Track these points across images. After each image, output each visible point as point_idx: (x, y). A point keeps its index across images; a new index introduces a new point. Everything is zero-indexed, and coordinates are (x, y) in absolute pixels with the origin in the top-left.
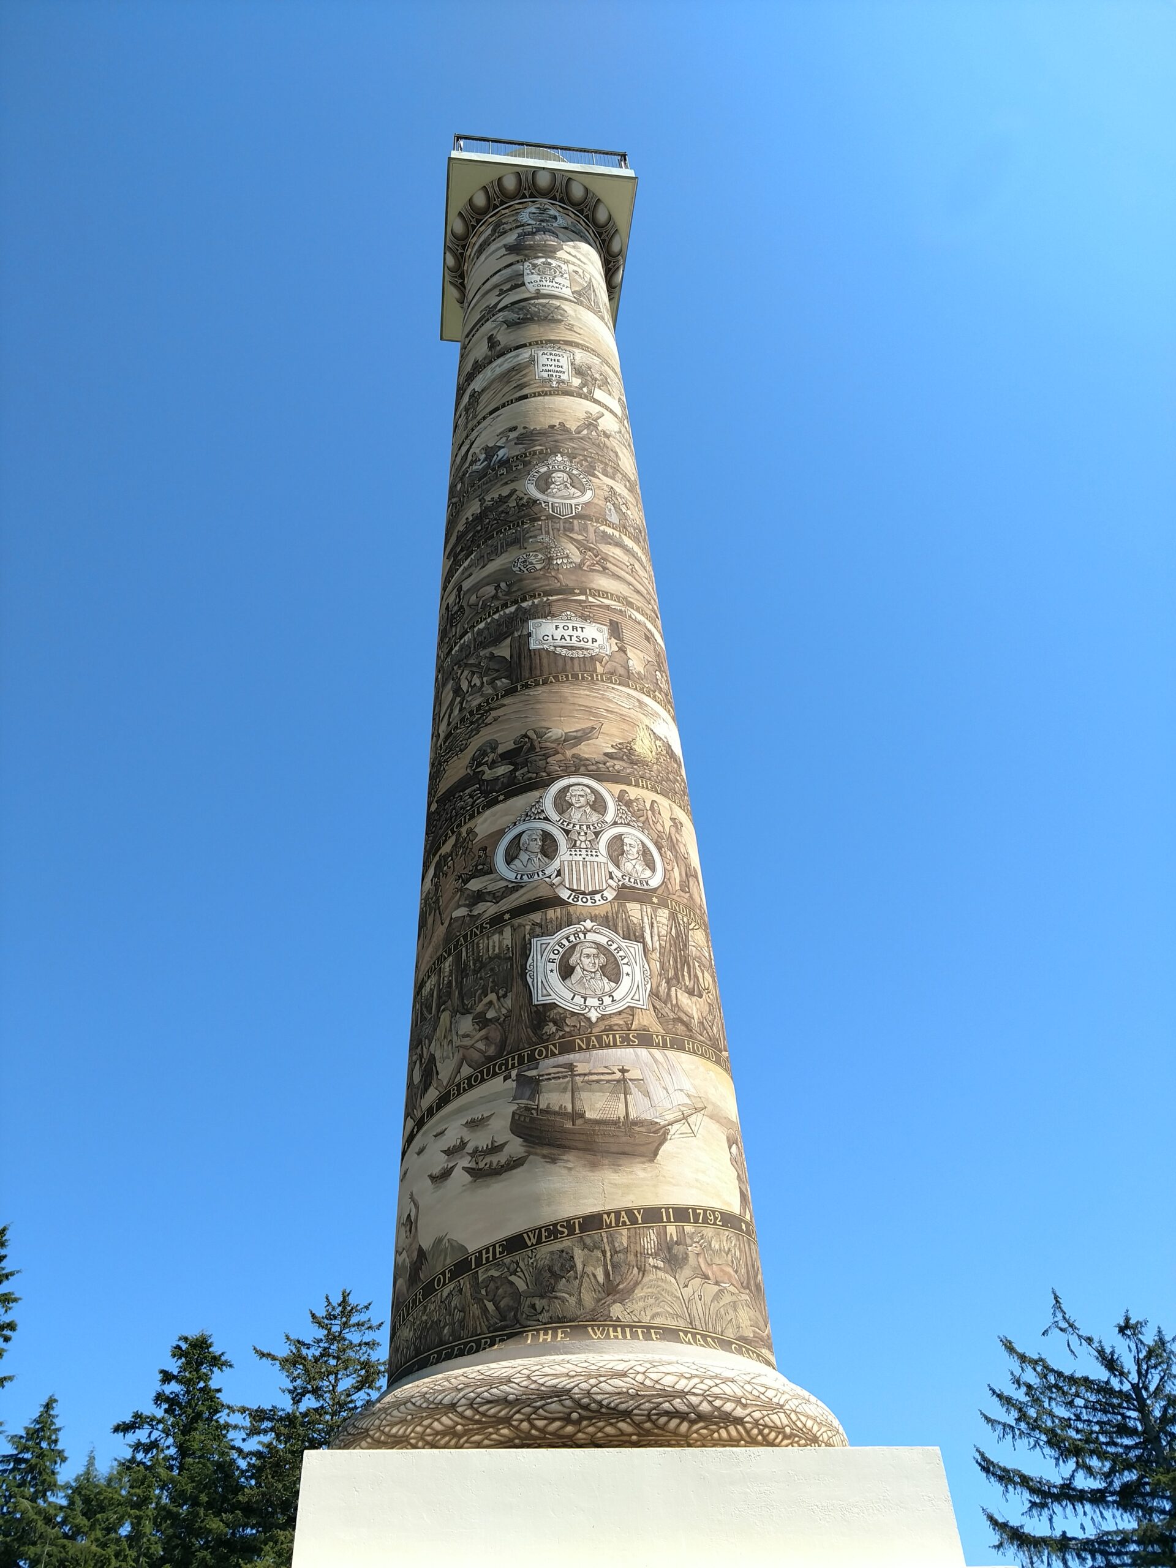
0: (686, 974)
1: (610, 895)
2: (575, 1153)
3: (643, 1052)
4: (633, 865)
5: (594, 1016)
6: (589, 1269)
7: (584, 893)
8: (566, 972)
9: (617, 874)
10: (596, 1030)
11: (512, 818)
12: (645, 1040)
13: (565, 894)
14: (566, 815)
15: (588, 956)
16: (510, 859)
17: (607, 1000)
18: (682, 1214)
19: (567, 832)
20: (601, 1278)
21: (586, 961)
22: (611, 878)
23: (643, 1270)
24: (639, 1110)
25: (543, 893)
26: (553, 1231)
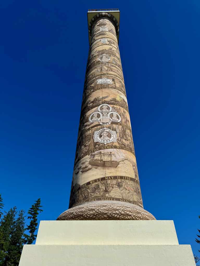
0: (125, 137)
1: (110, 123)
2: (100, 167)
3: (115, 149)
4: (115, 119)
5: (105, 143)
6: (102, 188)
7: (105, 123)
8: (101, 136)
9: (111, 120)
10: (106, 146)
11: (92, 112)
12: (115, 147)
13: (101, 123)
14: (102, 111)
15: (105, 133)
16: (91, 119)
17: (108, 141)
18: (121, 177)
19: (102, 113)
20: (104, 189)
21: (105, 134)
22: (110, 120)
23: (113, 187)
24: (114, 159)
25: (97, 123)
26: (95, 181)
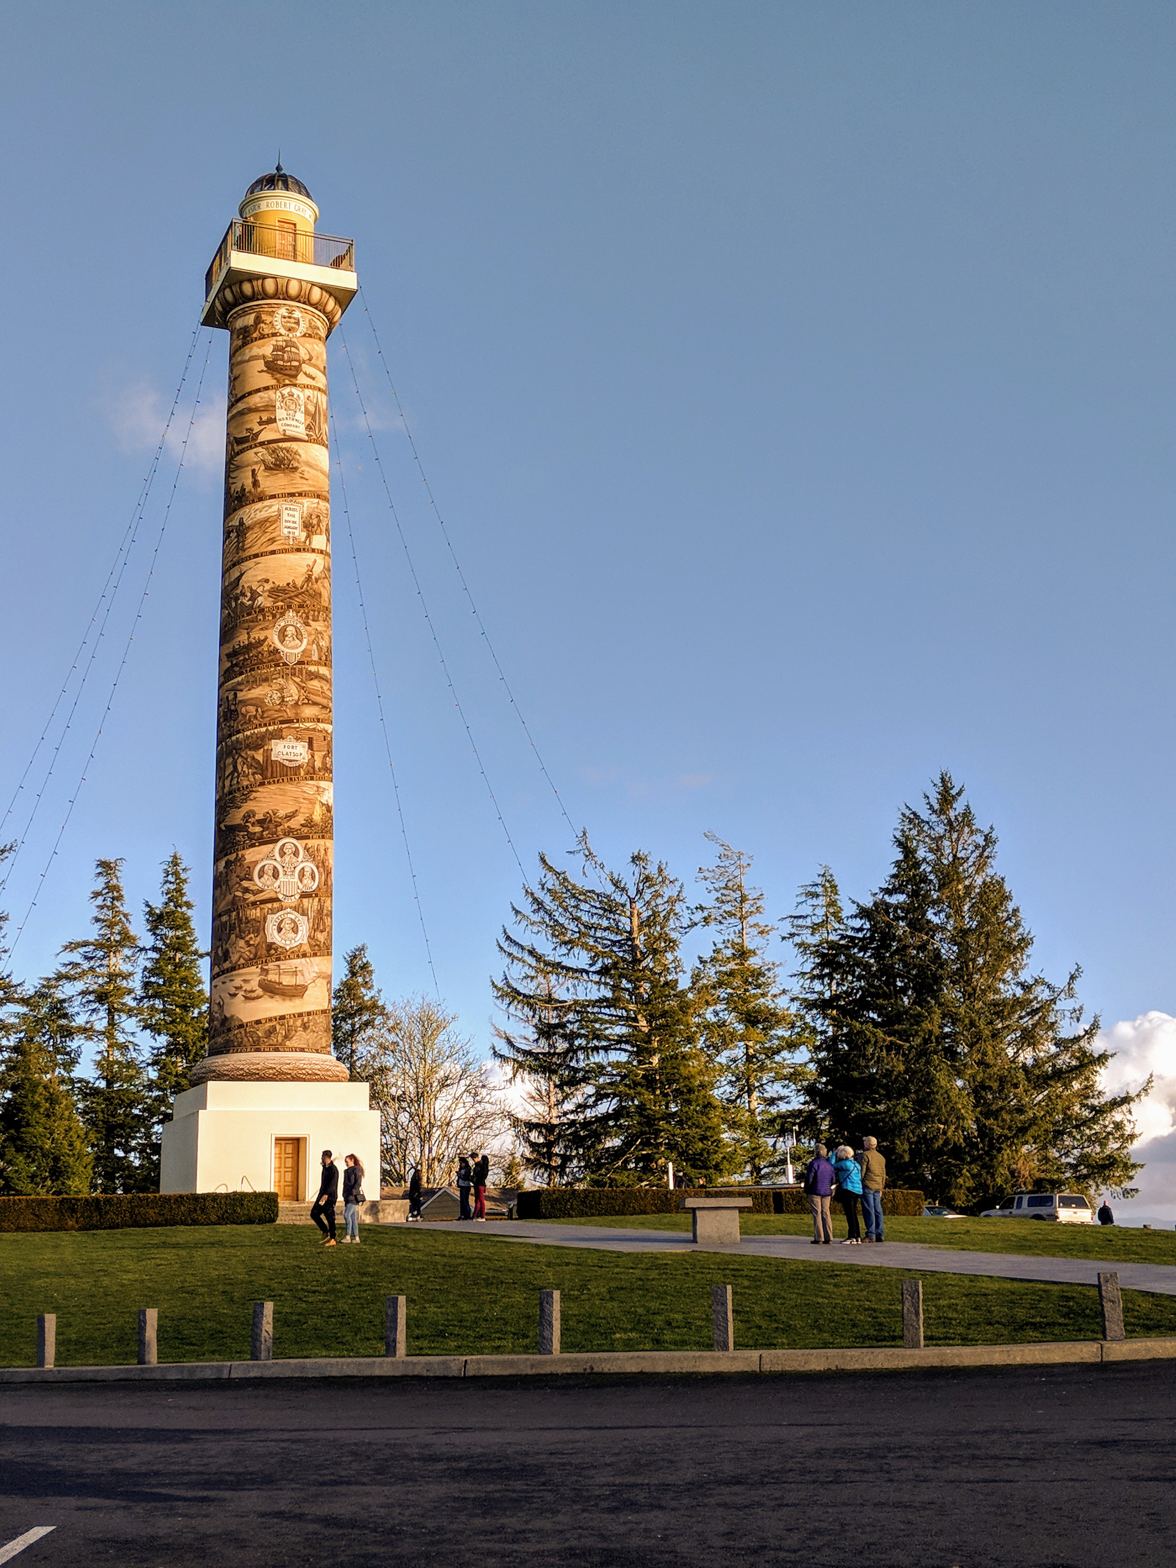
0: (321, 924)
1: (297, 897)
2: (278, 995)
3: (303, 960)
4: (307, 880)
5: (288, 948)
6: (281, 1031)
7: (288, 895)
8: (280, 930)
9: (301, 886)
10: (288, 952)
11: (261, 856)
12: (304, 955)
13: (281, 897)
14: (284, 858)
15: (287, 923)
16: (260, 877)
17: (293, 941)
19: (283, 866)
20: (284, 1034)
21: (287, 926)
22: (299, 888)
23: (296, 1031)
24: (300, 981)
25: (273, 895)
26: (270, 1020)
